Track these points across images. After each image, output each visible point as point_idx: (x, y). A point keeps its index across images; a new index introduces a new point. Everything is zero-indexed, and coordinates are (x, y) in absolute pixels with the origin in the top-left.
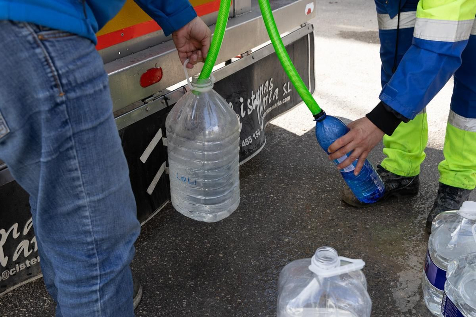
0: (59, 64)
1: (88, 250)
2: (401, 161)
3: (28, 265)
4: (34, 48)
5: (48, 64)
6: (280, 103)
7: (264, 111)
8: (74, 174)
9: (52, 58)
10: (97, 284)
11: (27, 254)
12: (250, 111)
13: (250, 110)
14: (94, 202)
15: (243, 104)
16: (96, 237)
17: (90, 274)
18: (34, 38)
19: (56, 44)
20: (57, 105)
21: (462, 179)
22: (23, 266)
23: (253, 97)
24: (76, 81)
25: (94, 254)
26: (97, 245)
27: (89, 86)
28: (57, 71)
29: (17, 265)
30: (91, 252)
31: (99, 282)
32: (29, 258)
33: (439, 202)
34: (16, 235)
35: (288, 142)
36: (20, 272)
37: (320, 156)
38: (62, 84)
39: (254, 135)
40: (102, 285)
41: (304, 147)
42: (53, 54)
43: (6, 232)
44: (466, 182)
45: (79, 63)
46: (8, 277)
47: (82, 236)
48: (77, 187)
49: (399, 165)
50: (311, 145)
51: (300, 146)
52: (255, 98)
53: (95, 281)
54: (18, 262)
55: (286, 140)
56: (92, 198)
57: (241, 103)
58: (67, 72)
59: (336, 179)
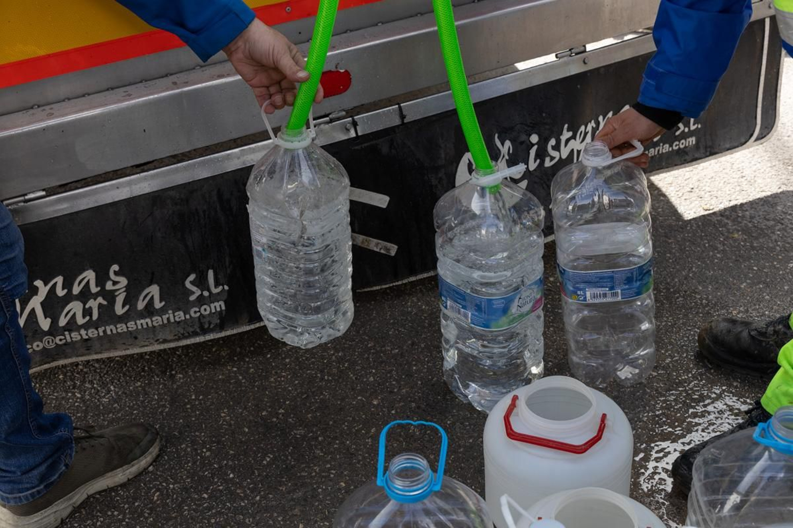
11: (80, 321)
12: (551, 160)
13: (552, 158)
15: (535, 147)
23: (566, 135)
32: (85, 327)
34: (60, 292)
43: (46, 285)
52: (574, 137)
54: (68, 329)
57: (533, 145)
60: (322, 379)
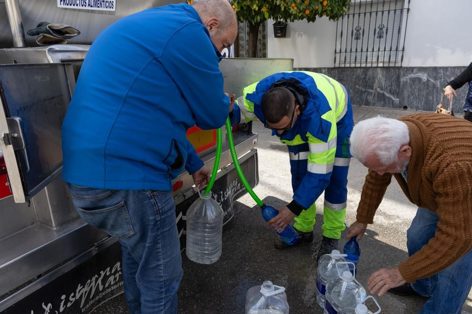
0: (159, 204)
1: (161, 285)
2: (303, 225)
3: (113, 289)
4: (150, 199)
5: (155, 205)
6: (241, 191)
7: (233, 196)
8: (159, 250)
9: (156, 202)
10: (163, 302)
11: (112, 283)
13: (226, 197)
14: (166, 262)
15: (222, 195)
16: (164, 278)
17: (161, 297)
18: (151, 195)
19: (159, 196)
20: (157, 221)
21: (333, 233)
22: (110, 290)
23: (227, 190)
24: (165, 211)
25: (163, 287)
26: (164, 282)
27: (169, 212)
28: (158, 207)
29: (107, 290)
30: (162, 286)
31: (164, 301)
32: (113, 285)
33: (323, 246)
34: (108, 274)
35: (245, 211)
36: (108, 293)
37: (262, 220)
38: (160, 213)
39: (228, 210)
40: (165, 302)
41: (254, 214)
42: (157, 201)
43: (104, 272)
44: (336, 235)
45: (166, 203)
46: (102, 296)
47: (158, 278)
48: (159, 256)
49: (303, 227)
50: (258, 214)
51: (252, 214)
52: (228, 191)
53: (162, 300)
54: (108, 288)
55: (244, 211)
56: (165, 261)
57: (221, 194)
58: (162, 207)
59: (271, 233)
60: (191, 278)
